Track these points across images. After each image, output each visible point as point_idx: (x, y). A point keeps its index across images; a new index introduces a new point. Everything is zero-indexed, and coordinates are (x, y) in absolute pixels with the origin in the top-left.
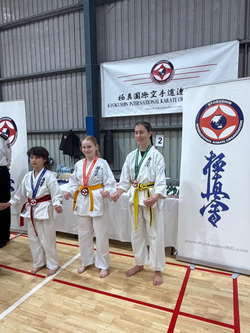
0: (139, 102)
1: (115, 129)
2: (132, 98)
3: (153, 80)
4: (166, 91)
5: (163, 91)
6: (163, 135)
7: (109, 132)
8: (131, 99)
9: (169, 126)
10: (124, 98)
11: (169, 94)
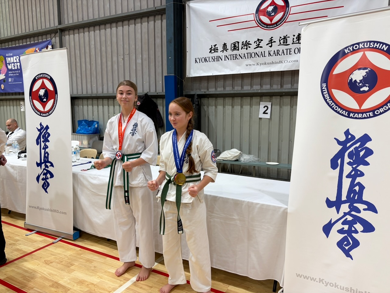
0: (238, 55)
1: (203, 93)
2: (228, 49)
3: (258, 23)
4: (276, 39)
5: (272, 39)
6: (270, 102)
7: (196, 97)
8: (227, 51)
9: (279, 89)
10: (217, 50)
11: (280, 43)
